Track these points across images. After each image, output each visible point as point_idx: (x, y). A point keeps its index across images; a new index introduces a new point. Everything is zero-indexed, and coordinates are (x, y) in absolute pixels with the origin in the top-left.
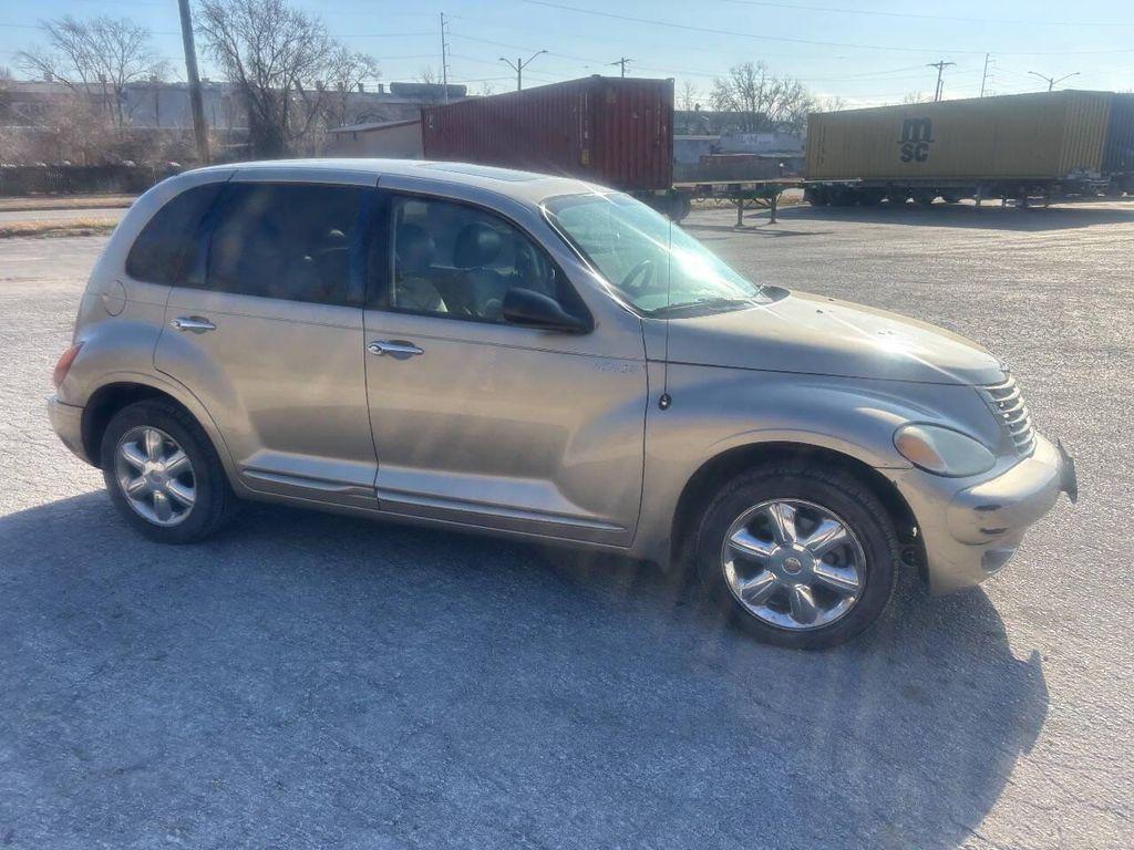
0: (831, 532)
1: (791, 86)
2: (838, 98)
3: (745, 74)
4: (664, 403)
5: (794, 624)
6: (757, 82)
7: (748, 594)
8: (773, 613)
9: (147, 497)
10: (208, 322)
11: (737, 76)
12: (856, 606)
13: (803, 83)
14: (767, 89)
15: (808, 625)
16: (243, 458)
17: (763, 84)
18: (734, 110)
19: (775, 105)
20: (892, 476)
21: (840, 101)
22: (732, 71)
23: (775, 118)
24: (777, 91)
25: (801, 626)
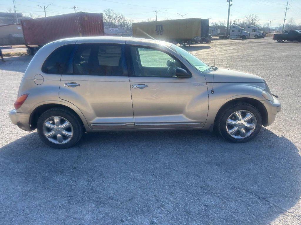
0: (249, 117)
1: (120, 16)
2: (132, 19)
3: (108, 12)
4: (213, 92)
5: (241, 138)
6: (111, 14)
7: (231, 133)
8: (236, 136)
9: (55, 137)
10: (77, 84)
11: (106, 13)
12: (254, 131)
13: (123, 15)
14: (114, 16)
15: (244, 137)
16: (91, 121)
17: (113, 15)
18: (106, 22)
19: (117, 21)
20: (263, 102)
21: (133, 20)
22: (104, 11)
23: (117, 24)
24: (117, 17)
25: (243, 138)
